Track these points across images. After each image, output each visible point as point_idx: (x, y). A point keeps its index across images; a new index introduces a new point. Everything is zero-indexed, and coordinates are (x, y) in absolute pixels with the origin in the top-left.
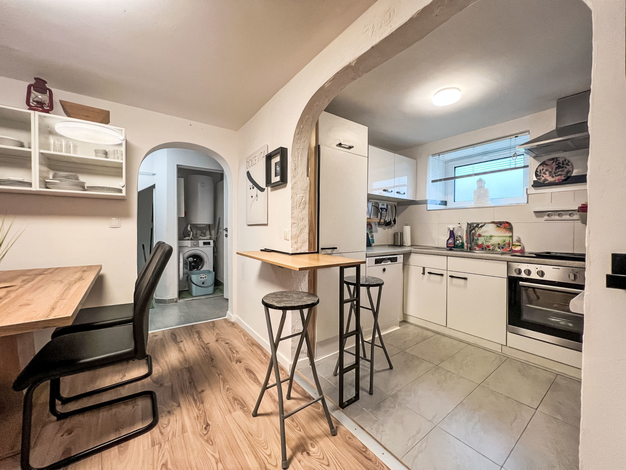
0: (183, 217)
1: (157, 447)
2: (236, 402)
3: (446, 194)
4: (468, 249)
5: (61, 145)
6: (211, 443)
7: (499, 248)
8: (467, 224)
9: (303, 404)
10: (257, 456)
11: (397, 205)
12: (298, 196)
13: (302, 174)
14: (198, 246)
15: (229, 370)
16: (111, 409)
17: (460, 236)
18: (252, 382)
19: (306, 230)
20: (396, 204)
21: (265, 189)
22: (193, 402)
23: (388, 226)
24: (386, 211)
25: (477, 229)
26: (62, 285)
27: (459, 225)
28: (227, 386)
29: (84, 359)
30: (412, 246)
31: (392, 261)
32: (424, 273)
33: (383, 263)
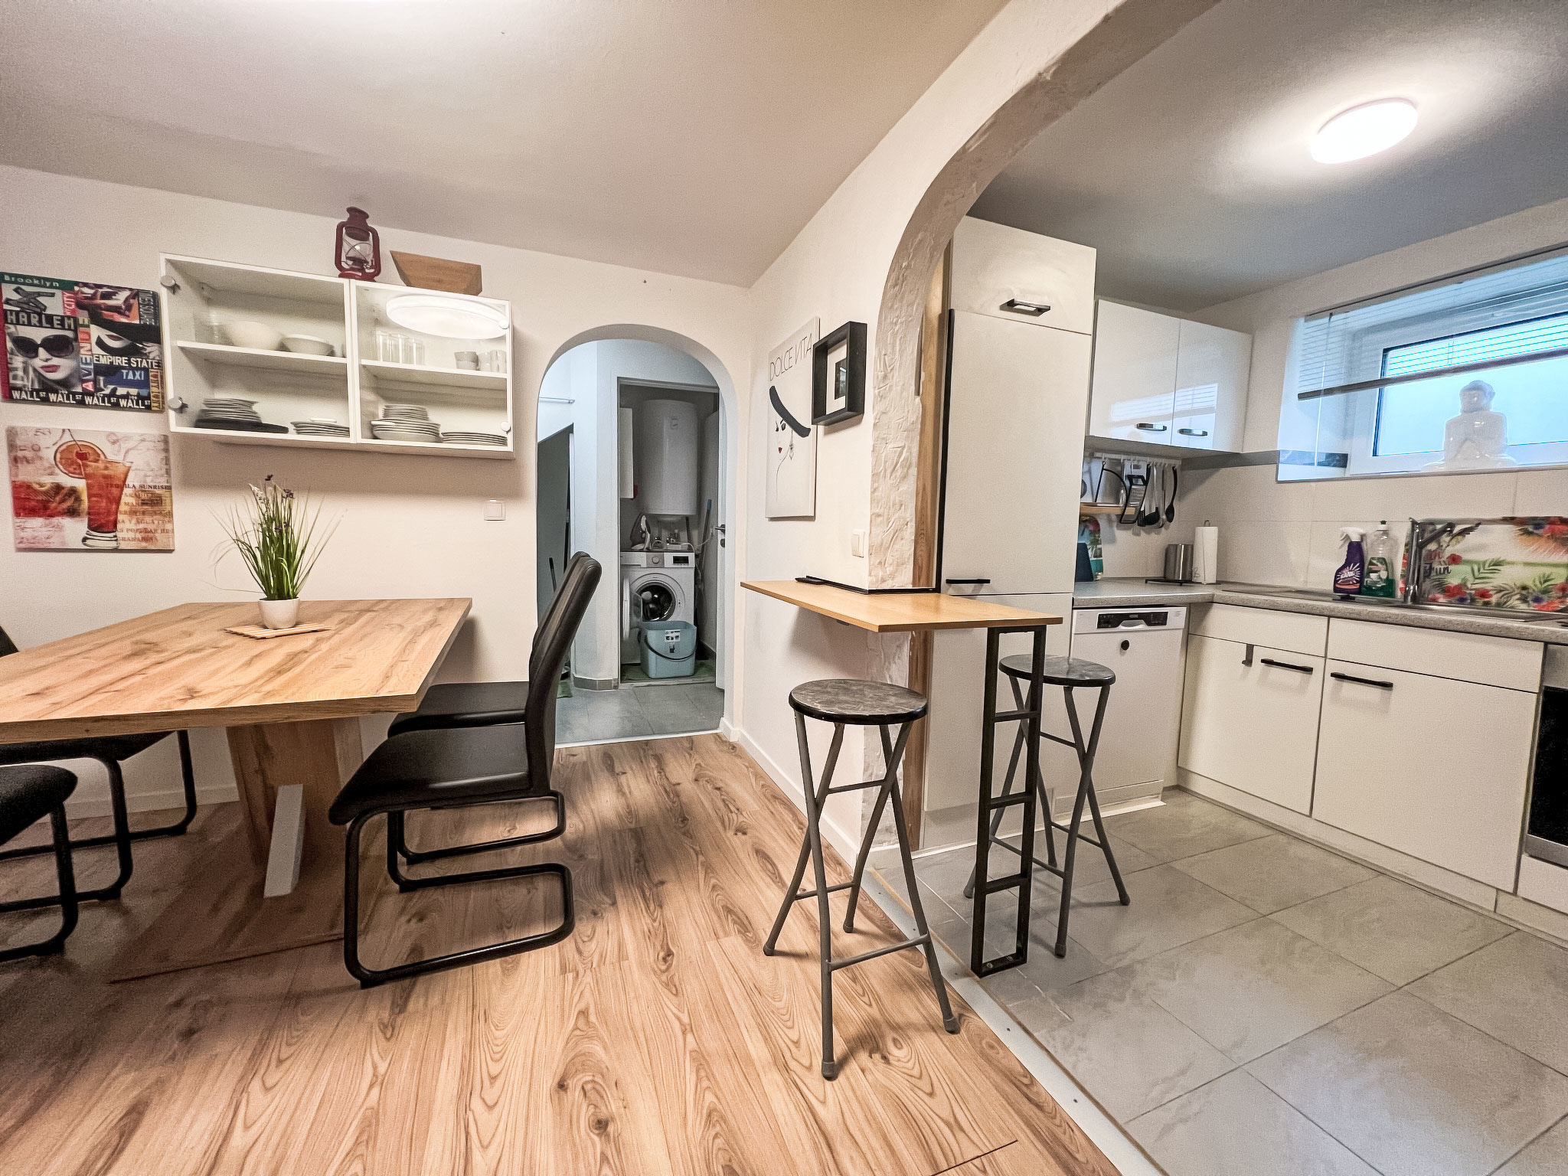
0: (632, 499)
1: (570, 976)
2: (729, 916)
3: (1346, 433)
4: (1405, 597)
5: (396, 347)
6: (674, 992)
7: (1524, 600)
8: (1410, 524)
9: (880, 946)
10: (768, 1037)
11: (1183, 468)
12: (890, 446)
13: (903, 389)
14: (663, 567)
15: (719, 846)
16: (490, 888)
17: (1383, 561)
18: (768, 880)
19: (910, 533)
20: (1178, 463)
21: (809, 430)
22: (641, 901)
23: (1147, 527)
24: (1146, 483)
25: (1445, 538)
26: (402, 635)
27: (1383, 527)
28: (713, 881)
29: (440, 780)
30: (1218, 583)
31: (1149, 624)
32: (1248, 662)
33: (1121, 628)
